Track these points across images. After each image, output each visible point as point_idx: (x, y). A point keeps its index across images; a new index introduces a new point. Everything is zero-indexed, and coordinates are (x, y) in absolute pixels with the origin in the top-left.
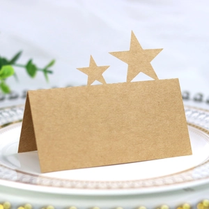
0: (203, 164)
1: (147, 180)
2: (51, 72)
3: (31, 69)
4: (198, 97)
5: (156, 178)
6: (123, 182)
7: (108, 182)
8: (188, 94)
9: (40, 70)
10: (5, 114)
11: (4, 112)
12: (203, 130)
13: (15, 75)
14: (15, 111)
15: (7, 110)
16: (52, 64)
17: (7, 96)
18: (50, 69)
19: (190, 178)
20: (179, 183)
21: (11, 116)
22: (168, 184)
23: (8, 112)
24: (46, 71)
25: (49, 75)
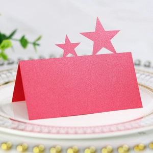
0: (147, 116)
1: (105, 126)
2: (38, 45)
3: (24, 42)
4: (147, 64)
5: (111, 125)
6: (87, 128)
7: (75, 128)
8: (140, 61)
9: (31, 43)
10: (3, 76)
11: (3, 74)
12: (149, 89)
13: (12, 47)
14: (11, 73)
15: (5, 72)
16: (39, 39)
17: (6, 62)
18: (38, 42)
19: (137, 125)
20: (129, 129)
21: (8, 77)
22: (120, 130)
23: (6, 74)
24: (35, 44)
25: (37, 47)
